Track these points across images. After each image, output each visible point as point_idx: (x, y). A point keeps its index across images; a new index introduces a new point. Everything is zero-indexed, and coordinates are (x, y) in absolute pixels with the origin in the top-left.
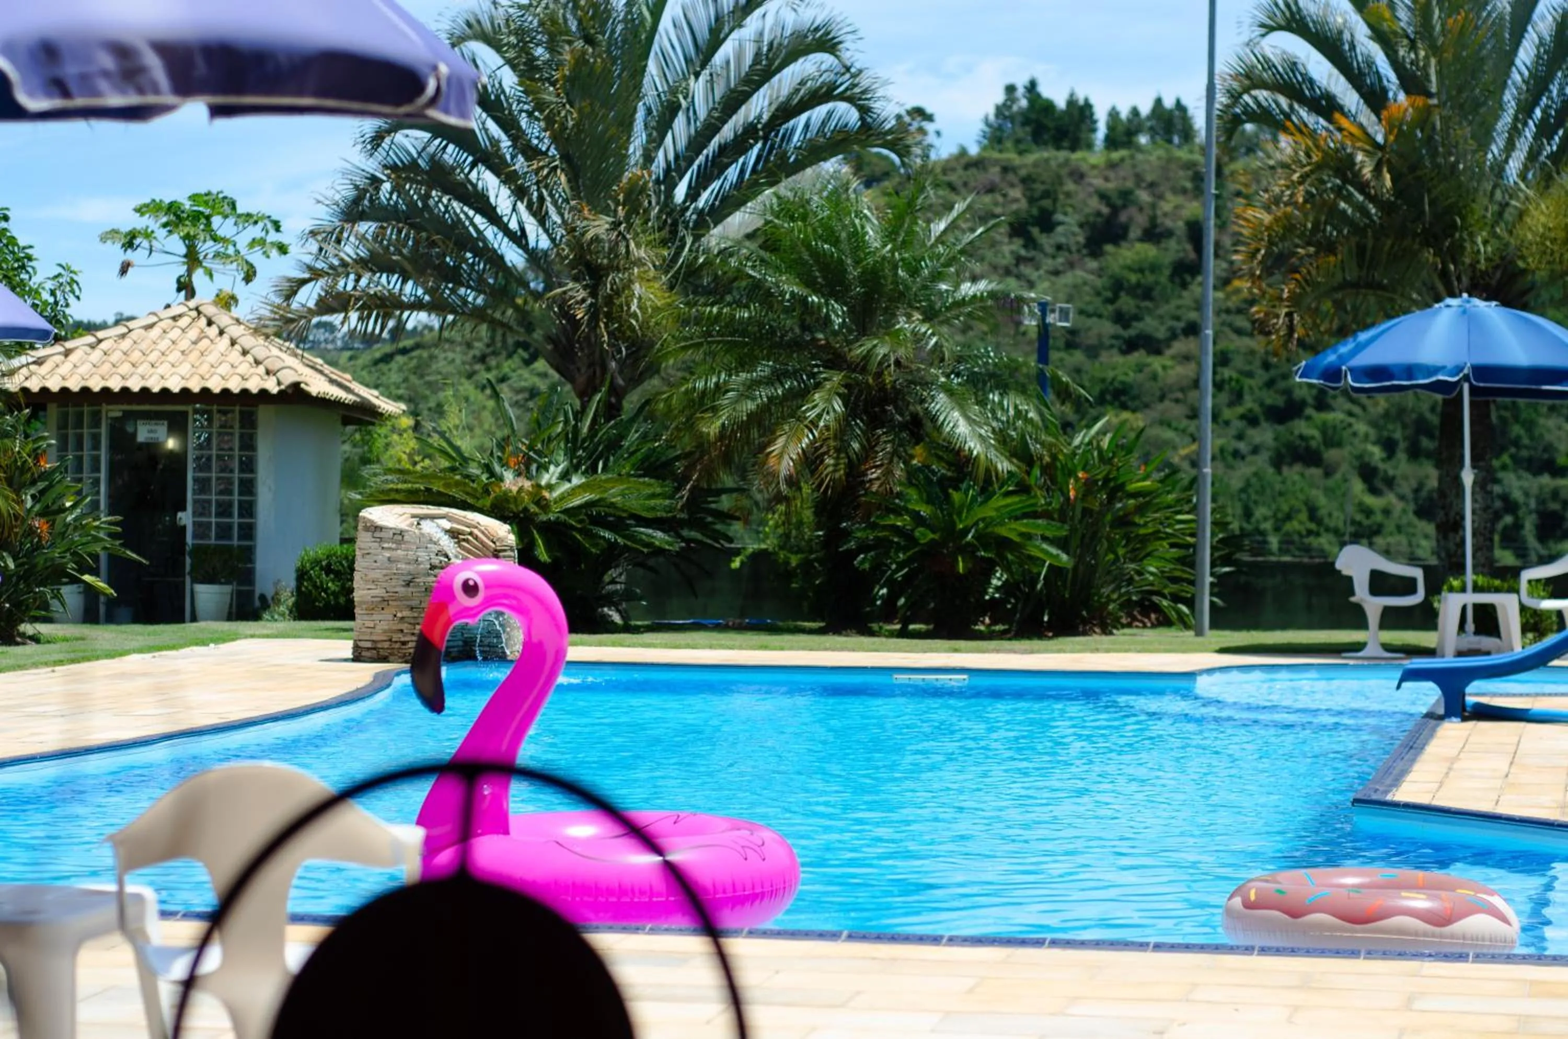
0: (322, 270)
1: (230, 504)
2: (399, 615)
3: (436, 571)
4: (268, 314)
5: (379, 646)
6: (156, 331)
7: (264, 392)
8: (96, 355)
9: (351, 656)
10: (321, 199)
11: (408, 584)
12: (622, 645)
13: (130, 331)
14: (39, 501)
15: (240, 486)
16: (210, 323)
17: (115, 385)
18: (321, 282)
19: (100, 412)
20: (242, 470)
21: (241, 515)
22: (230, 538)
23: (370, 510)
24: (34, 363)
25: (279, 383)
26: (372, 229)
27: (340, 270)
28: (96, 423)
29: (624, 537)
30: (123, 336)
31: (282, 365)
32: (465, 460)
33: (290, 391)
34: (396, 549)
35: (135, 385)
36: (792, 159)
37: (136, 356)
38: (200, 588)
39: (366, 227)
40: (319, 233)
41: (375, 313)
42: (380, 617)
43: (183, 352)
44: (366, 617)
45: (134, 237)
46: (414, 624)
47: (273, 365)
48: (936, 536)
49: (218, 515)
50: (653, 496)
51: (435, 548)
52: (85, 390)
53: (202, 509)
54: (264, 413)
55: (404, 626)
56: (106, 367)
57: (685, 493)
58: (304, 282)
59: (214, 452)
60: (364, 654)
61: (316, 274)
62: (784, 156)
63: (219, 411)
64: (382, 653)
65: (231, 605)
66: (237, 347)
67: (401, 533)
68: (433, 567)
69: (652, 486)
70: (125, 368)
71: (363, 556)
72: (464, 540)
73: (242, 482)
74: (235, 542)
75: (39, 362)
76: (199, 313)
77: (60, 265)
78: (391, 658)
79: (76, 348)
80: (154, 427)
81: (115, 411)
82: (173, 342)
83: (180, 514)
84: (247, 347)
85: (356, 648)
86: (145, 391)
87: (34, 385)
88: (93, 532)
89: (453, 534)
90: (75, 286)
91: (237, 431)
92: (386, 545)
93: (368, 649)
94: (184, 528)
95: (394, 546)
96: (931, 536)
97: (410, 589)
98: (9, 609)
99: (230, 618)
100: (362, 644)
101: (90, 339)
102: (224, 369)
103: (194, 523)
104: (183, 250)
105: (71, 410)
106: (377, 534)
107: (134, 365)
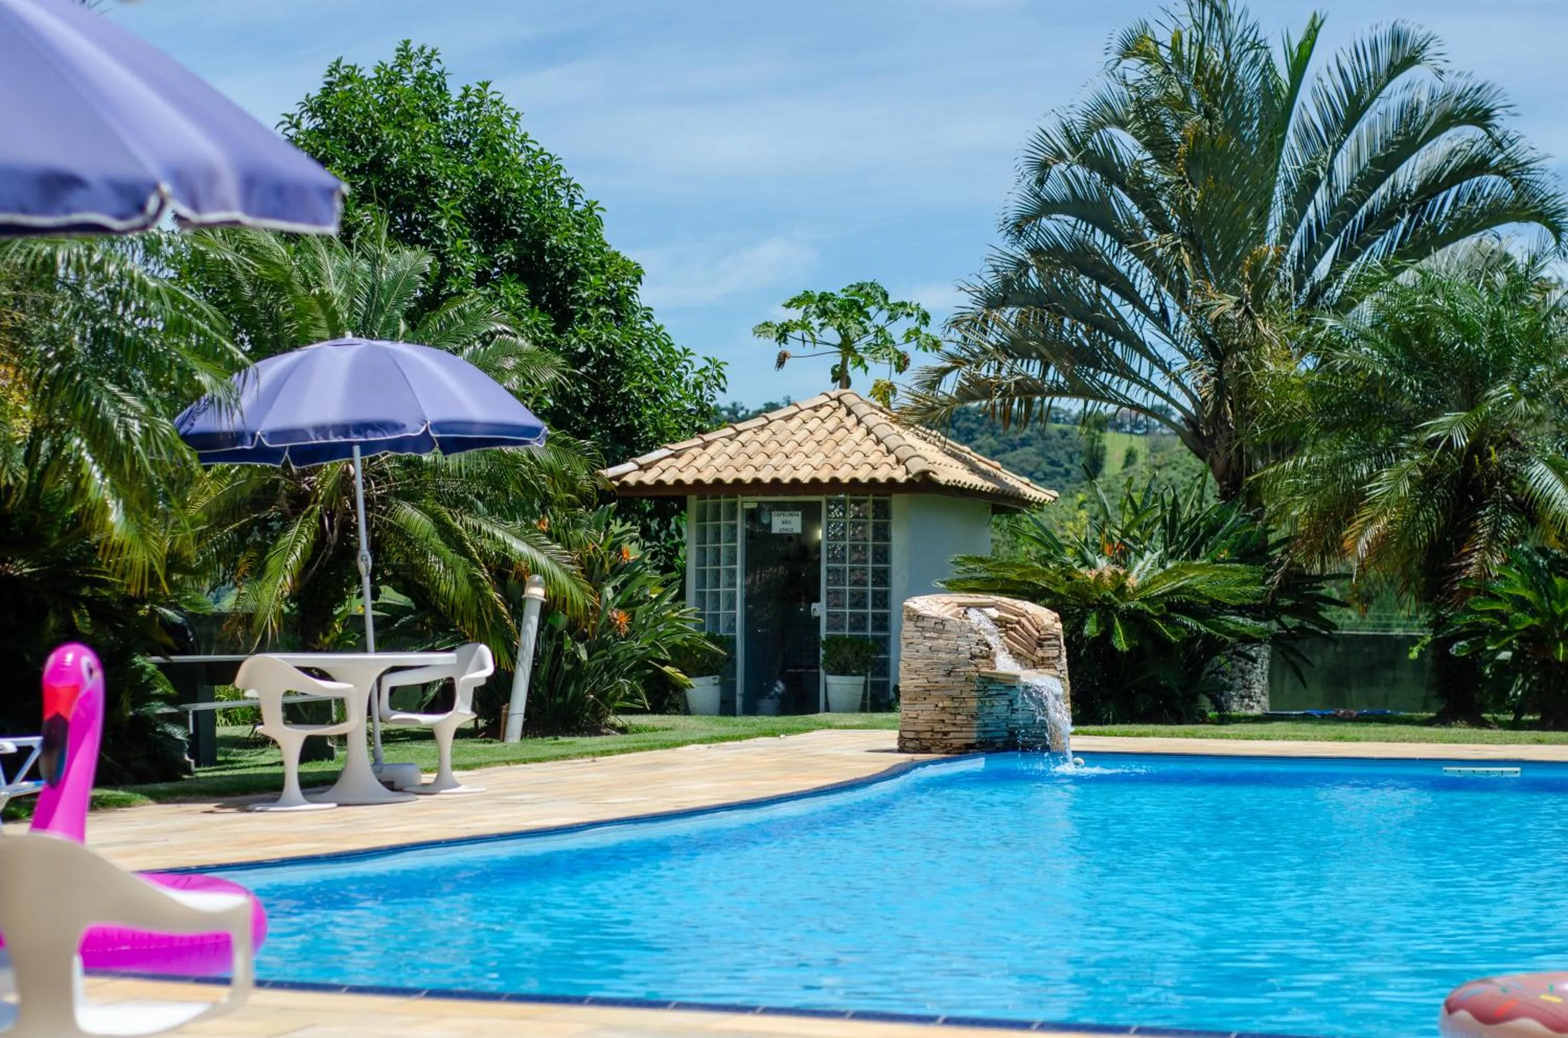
0: (963, 358)
1: (864, 595)
2: (940, 705)
3: (977, 660)
4: (909, 403)
5: (922, 736)
6: (796, 422)
7: (892, 481)
8: (734, 447)
9: (895, 745)
10: (963, 286)
11: (949, 675)
12: (1194, 736)
13: (770, 422)
14: (620, 593)
15: (873, 576)
16: (850, 412)
17: (747, 476)
18: (965, 369)
19: (735, 504)
20: (875, 561)
21: (875, 606)
22: (864, 629)
23: (916, 599)
24: (672, 456)
25: (908, 472)
26: (1015, 314)
27: (981, 357)
28: (733, 516)
29: (1205, 625)
30: (762, 427)
31: (912, 453)
32: (1061, 547)
33: (917, 480)
34: (937, 639)
35: (766, 476)
36: (1442, 231)
37: (773, 446)
38: (833, 680)
39: (1011, 314)
40: (962, 322)
41: (1017, 399)
42: (923, 707)
43: (818, 443)
44: (908, 707)
45: (787, 330)
46: (955, 714)
47: (903, 453)
48: (1537, 622)
49: (852, 606)
50: (1245, 582)
51: (975, 637)
52: (718, 482)
53: (835, 598)
54: (897, 502)
55: (946, 717)
56: (742, 459)
57: (1277, 578)
59: (847, 542)
60: (908, 744)
61: (957, 362)
62: (1434, 228)
63: (852, 501)
64: (925, 743)
65: (864, 696)
66: (872, 436)
67: (943, 622)
68: (973, 657)
69: (1244, 570)
70: (759, 460)
71: (908, 645)
72: (1012, 629)
73: (875, 572)
74: (870, 633)
75: (677, 455)
76: (840, 402)
77: (707, 359)
78: (933, 749)
79: (715, 440)
80: (789, 518)
81: (750, 502)
82: (811, 433)
83: (814, 605)
84: (881, 436)
85: (901, 738)
86: (776, 482)
87: (669, 478)
88: (677, 623)
89: (1000, 623)
90: (721, 380)
91: (871, 521)
92: (928, 635)
93: (912, 739)
94: (818, 618)
95: (935, 635)
96: (1530, 621)
97: (951, 679)
98: (593, 701)
99: (863, 709)
100: (907, 735)
101: (729, 431)
102: (855, 459)
103: (828, 614)
104: (838, 340)
105: (709, 501)
106: (919, 624)
107: (769, 456)
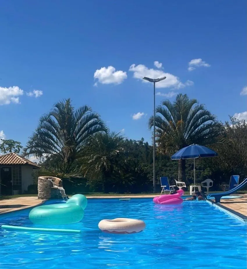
7: (22, 164)
15: (19, 177)
21: (20, 181)
33: (26, 164)
34: (44, 183)
38: (14, 191)
42: (42, 193)
46: (47, 194)
51: (50, 182)
53: (14, 180)
58: (28, 149)
60: (40, 198)
63: (16, 167)
67: (45, 180)
68: (50, 185)
74: (19, 184)
78: (44, 199)
80: (7, 169)
81: (1, 167)
83: (11, 181)
91: (19, 169)
99: (19, 194)
106: (41, 180)
